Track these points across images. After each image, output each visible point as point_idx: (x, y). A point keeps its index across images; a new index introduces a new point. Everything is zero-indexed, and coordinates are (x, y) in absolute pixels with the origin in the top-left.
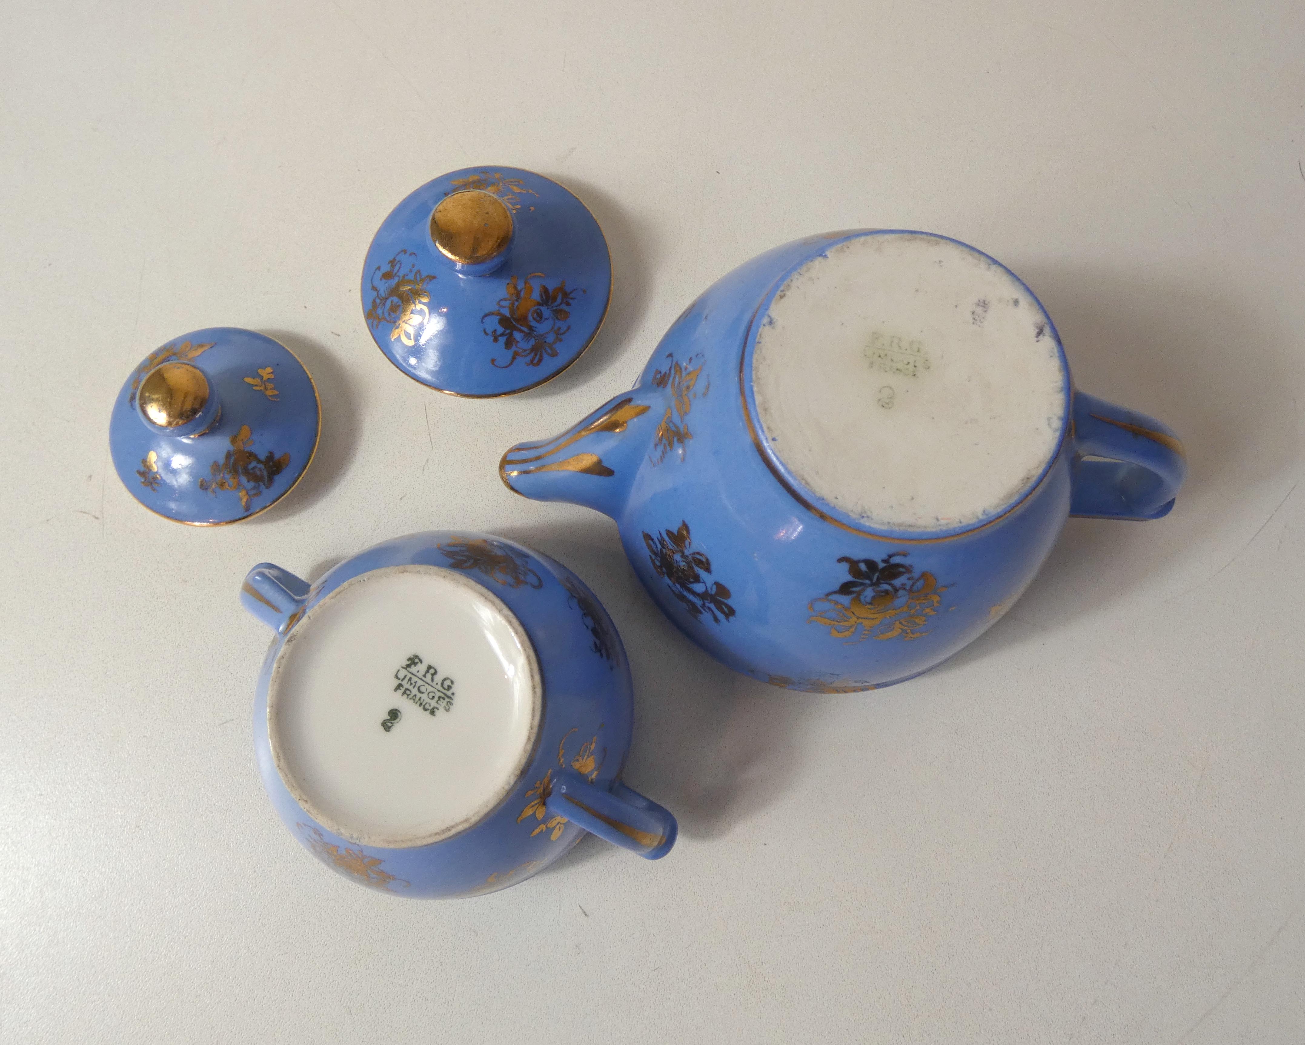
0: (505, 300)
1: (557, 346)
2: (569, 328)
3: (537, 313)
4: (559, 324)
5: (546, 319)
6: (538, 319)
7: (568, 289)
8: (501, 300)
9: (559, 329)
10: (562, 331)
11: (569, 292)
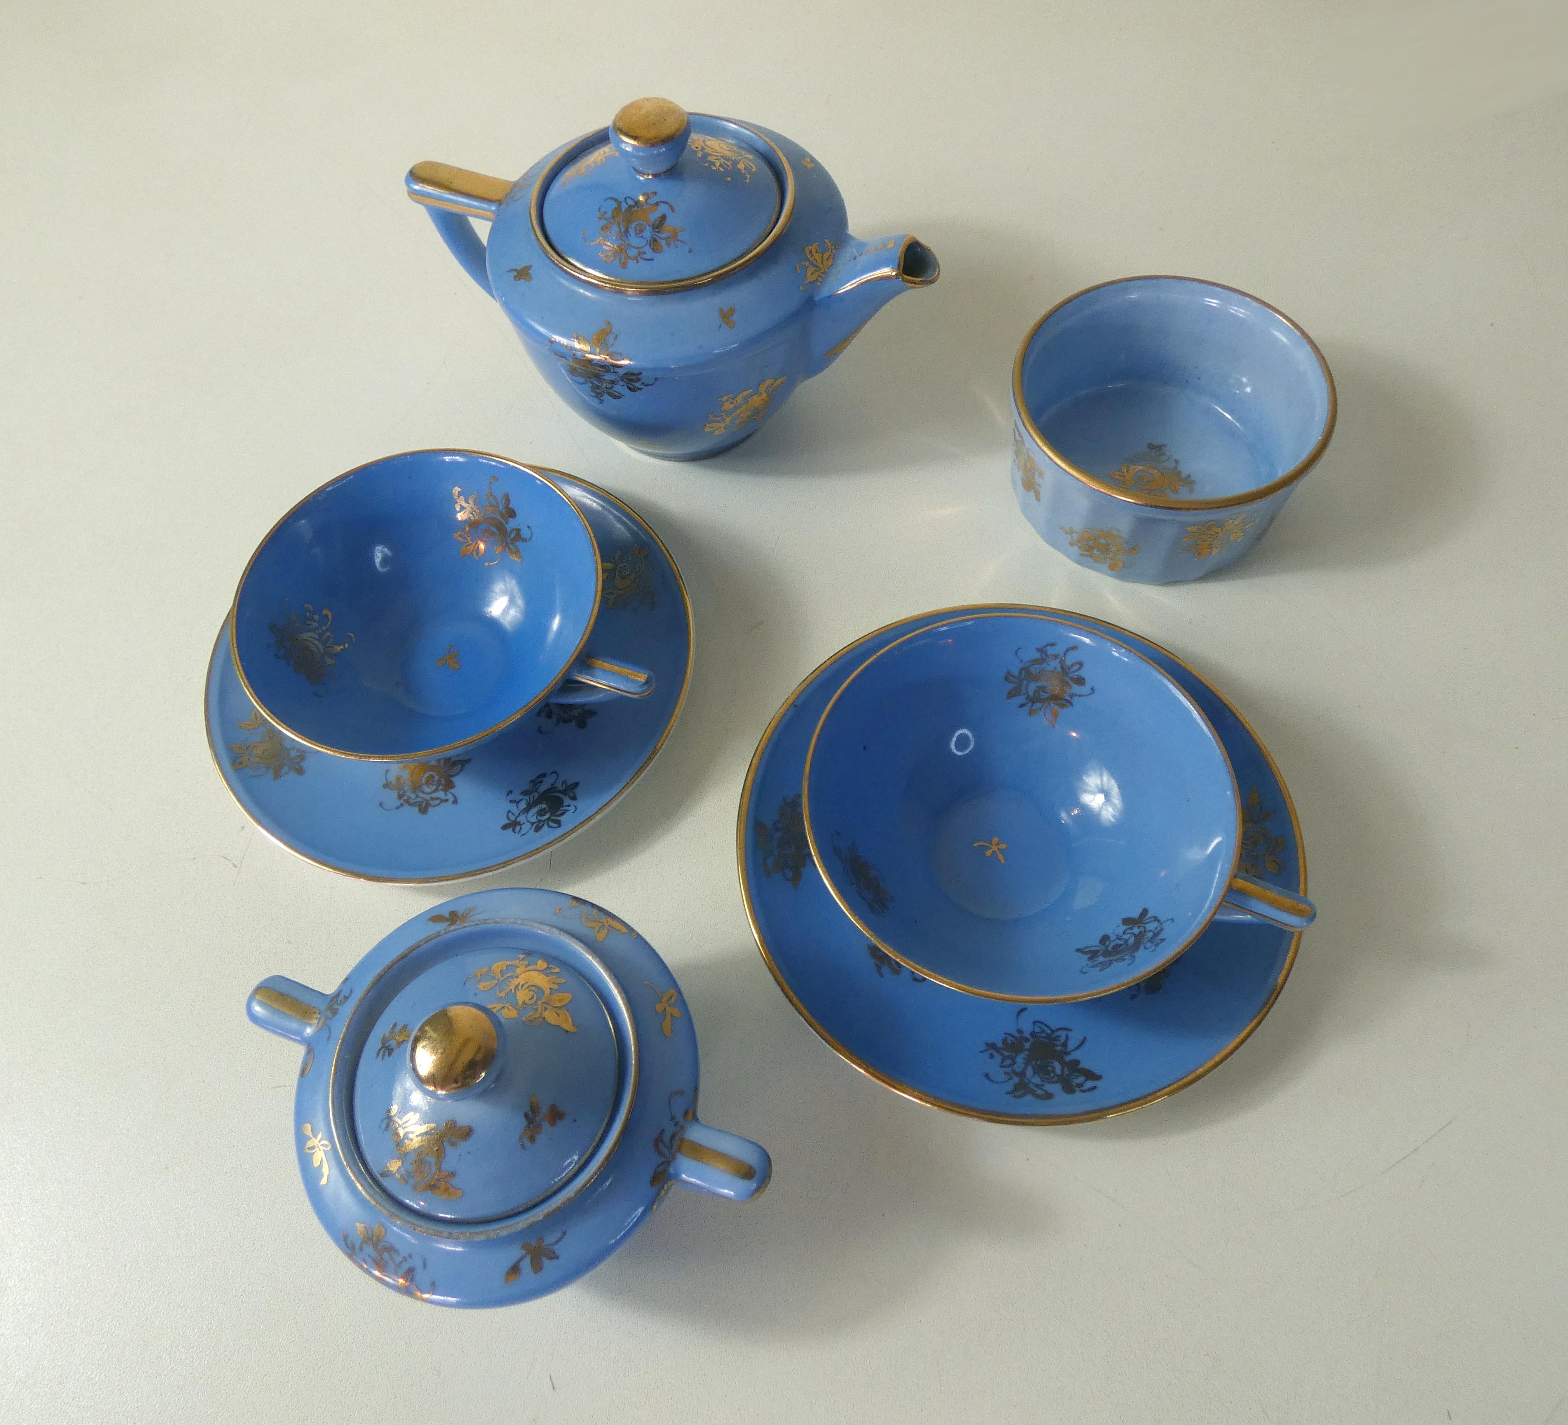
1: (631, 264)
2: (651, 261)
3: (641, 229)
4: (647, 249)
5: (642, 237)
6: (638, 232)
7: (680, 236)
9: (645, 253)
10: (643, 256)
11: (679, 238)
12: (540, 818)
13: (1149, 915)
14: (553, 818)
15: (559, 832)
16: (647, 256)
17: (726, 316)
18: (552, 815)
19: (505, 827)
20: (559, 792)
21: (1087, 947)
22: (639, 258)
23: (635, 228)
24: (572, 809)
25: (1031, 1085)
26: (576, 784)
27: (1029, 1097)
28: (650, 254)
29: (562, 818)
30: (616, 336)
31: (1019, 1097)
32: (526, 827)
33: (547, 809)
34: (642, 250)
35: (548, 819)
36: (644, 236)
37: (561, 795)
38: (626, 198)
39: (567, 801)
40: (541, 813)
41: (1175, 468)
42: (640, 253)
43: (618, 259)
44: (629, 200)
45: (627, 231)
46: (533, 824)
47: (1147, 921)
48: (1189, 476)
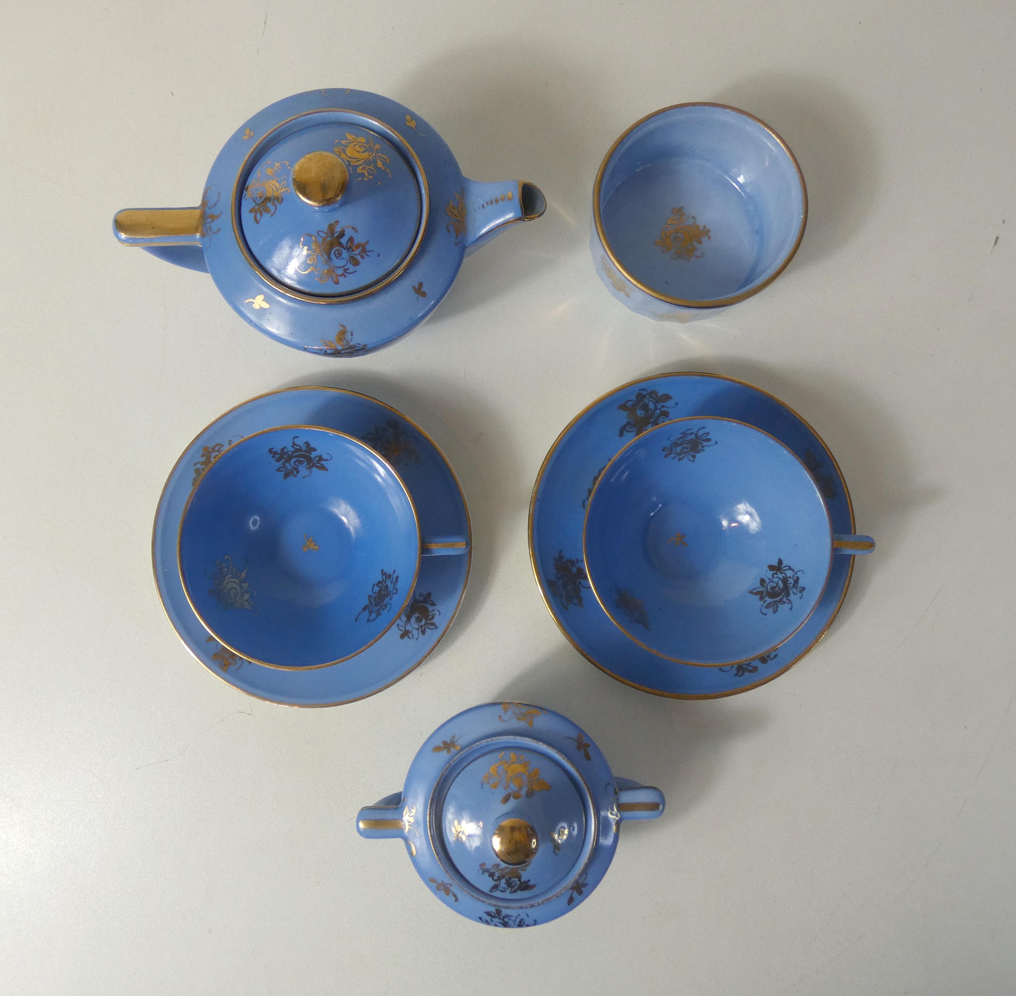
0: (324, 232)
1: (341, 279)
2: (355, 272)
3: (339, 253)
4: (349, 266)
5: (342, 258)
6: (337, 256)
7: (368, 248)
8: (320, 231)
9: (348, 269)
10: (348, 271)
11: (367, 250)
12: (420, 624)
13: (784, 564)
14: (428, 622)
15: (439, 632)
16: (351, 270)
17: (419, 290)
18: (426, 619)
19: (402, 637)
20: (421, 602)
21: (754, 589)
22: (345, 274)
23: (335, 253)
24: (436, 612)
25: (744, 666)
26: (429, 594)
27: (746, 674)
28: (352, 268)
29: (434, 621)
30: (352, 332)
31: (742, 675)
32: (415, 632)
33: (421, 616)
34: (346, 268)
35: (425, 624)
36: (344, 258)
37: (423, 604)
38: (318, 232)
39: (431, 608)
40: (418, 620)
41: (695, 222)
42: (345, 270)
43: (331, 279)
44: (321, 234)
45: (329, 258)
46: (418, 629)
47: (784, 569)
48: (705, 226)
